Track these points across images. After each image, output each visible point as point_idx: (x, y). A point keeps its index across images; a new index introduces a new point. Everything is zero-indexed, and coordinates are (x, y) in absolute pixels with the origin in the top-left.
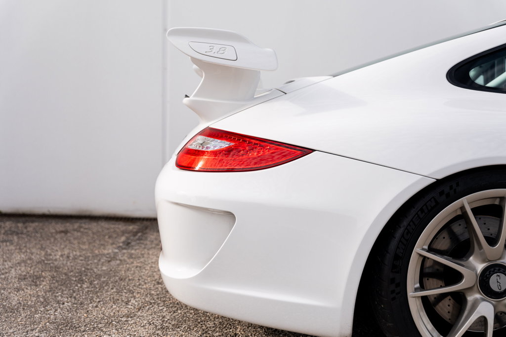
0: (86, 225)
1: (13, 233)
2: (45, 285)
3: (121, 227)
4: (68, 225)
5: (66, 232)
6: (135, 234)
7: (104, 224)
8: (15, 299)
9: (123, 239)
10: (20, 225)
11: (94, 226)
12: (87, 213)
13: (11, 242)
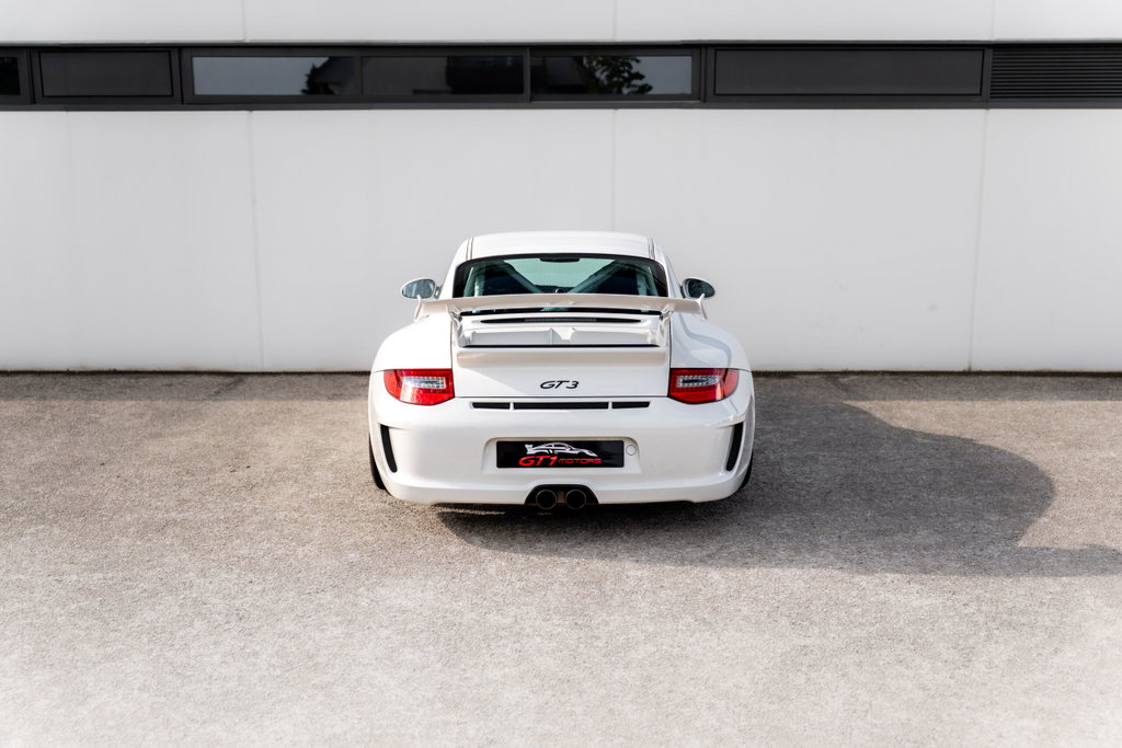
0: (189, 379)
1: (126, 387)
2: (147, 418)
3: (220, 380)
4: (174, 380)
5: (170, 385)
6: (228, 385)
7: (206, 378)
8: (127, 425)
9: (216, 389)
10: (133, 381)
11: (197, 380)
12: (193, 369)
13: (125, 394)
